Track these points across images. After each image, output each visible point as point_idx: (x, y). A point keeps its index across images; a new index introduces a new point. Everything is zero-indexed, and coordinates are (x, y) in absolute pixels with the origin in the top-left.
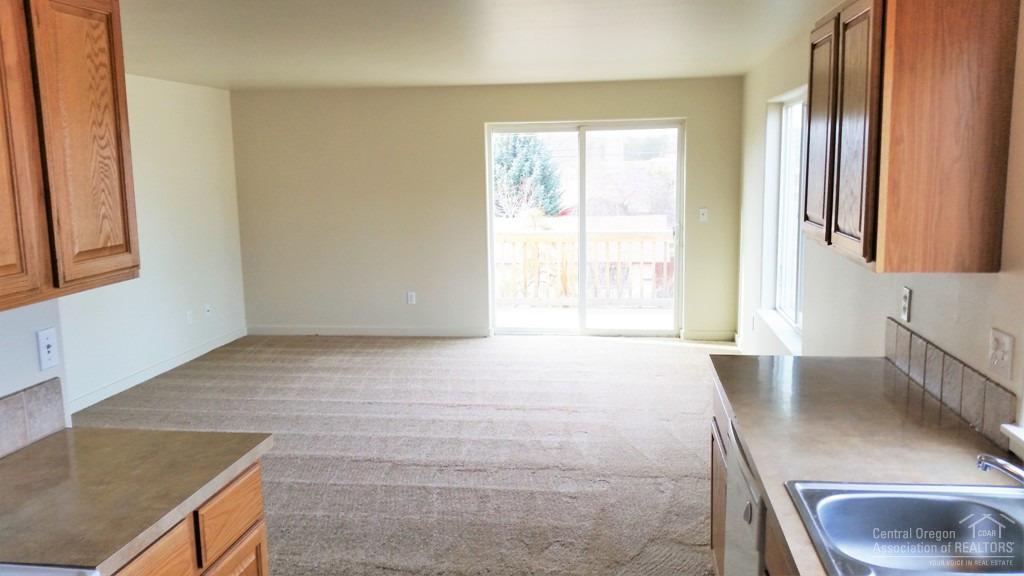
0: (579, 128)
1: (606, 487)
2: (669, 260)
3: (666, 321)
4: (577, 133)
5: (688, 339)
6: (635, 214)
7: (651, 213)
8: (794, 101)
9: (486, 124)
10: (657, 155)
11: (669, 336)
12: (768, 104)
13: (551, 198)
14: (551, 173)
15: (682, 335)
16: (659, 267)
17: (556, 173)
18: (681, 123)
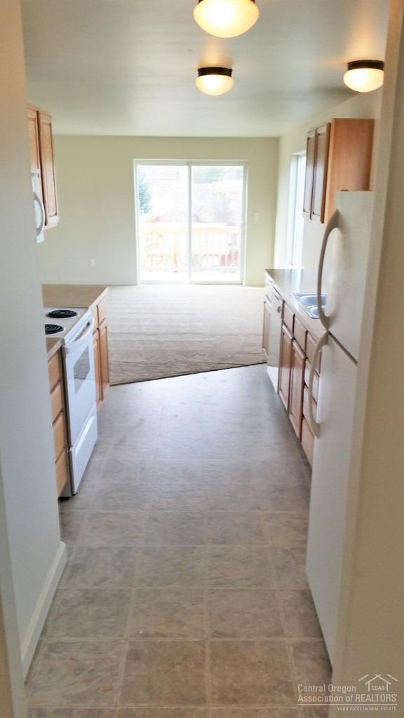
0: (188, 164)
1: (215, 339)
2: (228, 253)
3: (236, 277)
4: (187, 167)
5: (247, 285)
6: (205, 222)
7: (215, 222)
8: (303, 155)
9: (134, 160)
10: (216, 180)
11: (237, 284)
12: (291, 156)
13: (145, 209)
14: (145, 191)
15: (244, 283)
16: (223, 257)
17: (148, 191)
18: (245, 164)
